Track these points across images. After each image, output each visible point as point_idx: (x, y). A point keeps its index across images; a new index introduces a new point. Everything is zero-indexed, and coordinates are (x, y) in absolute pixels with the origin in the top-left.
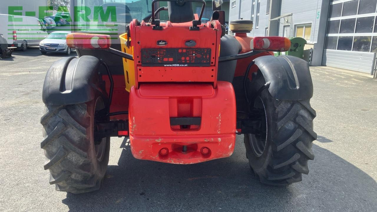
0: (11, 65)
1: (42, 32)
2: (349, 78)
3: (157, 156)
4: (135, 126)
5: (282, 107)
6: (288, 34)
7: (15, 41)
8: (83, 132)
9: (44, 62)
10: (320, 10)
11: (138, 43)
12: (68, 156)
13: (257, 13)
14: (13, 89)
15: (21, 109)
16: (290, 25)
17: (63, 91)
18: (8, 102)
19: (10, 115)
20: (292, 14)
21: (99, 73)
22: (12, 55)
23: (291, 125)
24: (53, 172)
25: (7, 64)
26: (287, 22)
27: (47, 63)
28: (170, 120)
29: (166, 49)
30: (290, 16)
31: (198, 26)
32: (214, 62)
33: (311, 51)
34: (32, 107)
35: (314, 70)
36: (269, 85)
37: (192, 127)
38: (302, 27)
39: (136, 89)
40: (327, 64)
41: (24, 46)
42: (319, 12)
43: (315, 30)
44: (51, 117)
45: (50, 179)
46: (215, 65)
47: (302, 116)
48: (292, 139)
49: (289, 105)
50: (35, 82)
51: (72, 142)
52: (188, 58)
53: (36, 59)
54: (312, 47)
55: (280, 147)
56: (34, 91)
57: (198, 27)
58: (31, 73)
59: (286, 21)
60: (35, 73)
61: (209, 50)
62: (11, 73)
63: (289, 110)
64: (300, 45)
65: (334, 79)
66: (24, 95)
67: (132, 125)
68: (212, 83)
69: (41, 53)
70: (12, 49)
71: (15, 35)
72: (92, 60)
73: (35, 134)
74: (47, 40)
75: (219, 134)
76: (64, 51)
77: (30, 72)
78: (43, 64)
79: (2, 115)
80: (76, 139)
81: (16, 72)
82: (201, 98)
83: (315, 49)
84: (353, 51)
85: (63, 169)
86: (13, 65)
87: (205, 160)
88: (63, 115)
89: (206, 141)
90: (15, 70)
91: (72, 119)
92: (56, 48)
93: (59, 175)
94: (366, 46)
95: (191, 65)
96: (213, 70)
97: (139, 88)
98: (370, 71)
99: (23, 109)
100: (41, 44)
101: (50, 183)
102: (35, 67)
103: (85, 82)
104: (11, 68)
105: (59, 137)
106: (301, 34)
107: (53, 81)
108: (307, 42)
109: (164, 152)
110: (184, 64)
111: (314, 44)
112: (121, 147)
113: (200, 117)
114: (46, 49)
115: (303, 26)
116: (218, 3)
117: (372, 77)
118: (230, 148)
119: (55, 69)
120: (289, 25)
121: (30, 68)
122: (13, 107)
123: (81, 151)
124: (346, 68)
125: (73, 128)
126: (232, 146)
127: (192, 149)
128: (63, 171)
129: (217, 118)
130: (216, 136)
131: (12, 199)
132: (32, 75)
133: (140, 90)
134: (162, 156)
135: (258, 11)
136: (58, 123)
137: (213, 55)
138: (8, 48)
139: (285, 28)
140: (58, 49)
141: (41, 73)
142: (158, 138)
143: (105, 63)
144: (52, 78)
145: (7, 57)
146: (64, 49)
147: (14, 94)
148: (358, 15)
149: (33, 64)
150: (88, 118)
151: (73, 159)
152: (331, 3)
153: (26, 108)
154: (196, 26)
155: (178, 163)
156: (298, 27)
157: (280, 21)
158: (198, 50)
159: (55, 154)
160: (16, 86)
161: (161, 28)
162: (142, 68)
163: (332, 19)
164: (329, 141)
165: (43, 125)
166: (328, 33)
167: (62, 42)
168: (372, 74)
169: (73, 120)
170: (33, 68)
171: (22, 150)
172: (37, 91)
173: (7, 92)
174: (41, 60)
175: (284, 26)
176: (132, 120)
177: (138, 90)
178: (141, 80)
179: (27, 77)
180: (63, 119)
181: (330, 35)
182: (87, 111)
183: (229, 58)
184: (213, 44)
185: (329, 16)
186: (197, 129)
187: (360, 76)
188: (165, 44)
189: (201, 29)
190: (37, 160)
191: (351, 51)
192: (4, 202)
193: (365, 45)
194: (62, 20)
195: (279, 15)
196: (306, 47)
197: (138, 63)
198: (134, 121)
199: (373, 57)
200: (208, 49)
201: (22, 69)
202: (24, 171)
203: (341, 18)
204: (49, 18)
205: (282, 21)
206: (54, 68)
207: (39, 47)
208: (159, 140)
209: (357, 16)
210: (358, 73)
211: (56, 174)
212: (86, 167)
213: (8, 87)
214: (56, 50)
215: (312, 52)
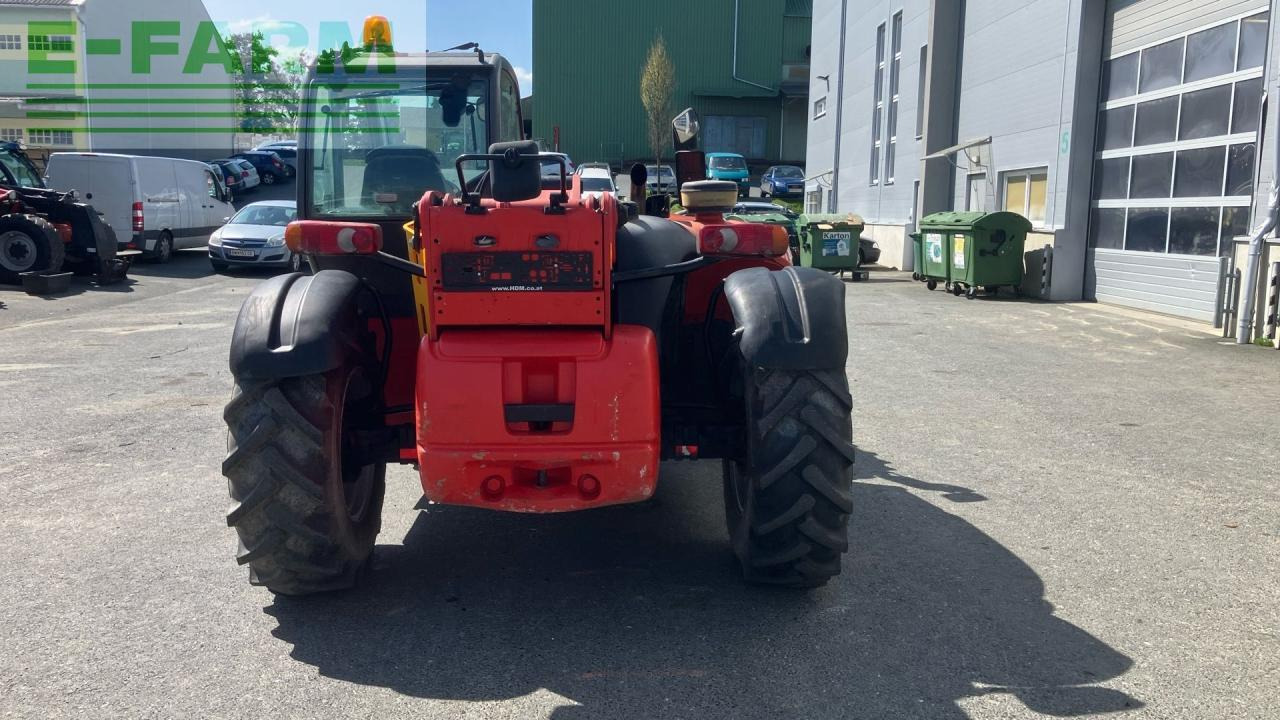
0: (126, 305)
1: (217, 203)
2: (1144, 337)
3: (477, 494)
4: (427, 422)
5: (772, 387)
6: (982, 201)
7: (137, 233)
8: (315, 438)
9: (221, 296)
10: (1068, 128)
11: (436, 241)
12: (282, 495)
13: (890, 137)
14: (138, 371)
15: (159, 419)
16: (984, 174)
17: (274, 348)
18: (125, 402)
19: (133, 435)
20: (991, 138)
21: (360, 311)
22: (129, 276)
23: (790, 428)
24: (247, 534)
25: (115, 303)
26: (978, 163)
27: (229, 297)
28: (505, 410)
29: (496, 253)
30: (987, 146)
31: (561, 204)
32: (601, 281)
33: (1046, 255)
34: (191, 414)
35: (1048, 314)
36: (740, 334)
37: (557, 426)
38: (1022, 179)
39: (431, 342)
40: (1098, 295)
41: (162, 248)
42: (1067, 133)
43: (1058, 190)
44: (247, 405)
45: (239, 551)
46: (603, 288)
47: (817, 407)
48: (791, 459)
49: (789, 381)
50: (196, 350)
51: (290, 460)
52: (543, 273)
53: (196, 286)
54: (1051, 241)
55: (766, 479)
56: (192, 374)
57: (563, 208)
58: (185, 326)
59: (974, 159)
60: (195, 326)
61: (588, 257)
62: (127, 328)
63: (786, 392)
64: (1010, 236)
65: (1097, 340)
66: (166, 384)
67: (421, 422)
68: (600, 329)
69: (213, 269)
70: (129, 256)
71: (140, 214)
72: (341, 281)
73: (200, 477)
74: (234, 229)
75: (614, 443)
76: (282, 261)
77: (180, 324)
78: (219, 299)
79: (112, 435)
80: (300, 454)
81: (142, 324)
82: (572, 360)
83: (1060, 247)
84: (1169, 252)
85: (268, 523)
86: (131, 305)
87: (588, 504)
88: (273, 401)
89: (585, 457)
90: (138, 320)
91: (293, 409)
92: (257, 251)
93: (258, 538)
94: (1205, 237)
95: (549, 287)
96: (598, 299)
97: (438, 338)
98: (1211, 315)
99: (164, 419)
100: (213, 241)
101: (238, 559)
102: (195, 309)
103: (324, 328)
104: (127, 312)
105: (261, 451)
106: (1019, 201)
107: (255, 327)
108: (1034, 226)
109: (494, 485)
110: (535, 285)
111: (1057, 234)
112: (416, 508)
113: (572, 404)
114: (227, 255)
115: (1025, 177)
116: (687, 130)
117: (1220, 333)
118: (644, 477)
119: (258, 301)
120: (983, 171)
121: (181, 313)
122: (140, 414)
123: (310, 482)
124: (1153, 306)
125: (293, 430)
126: (648, 471)
127: (559, 479)
128: (267, 529)
129: (610, 405)
130: (609, 446)
131: (150, 604)
132: (187, 331)
133: (440, 344)
134: (488, 494)
135: (892, 130)
136: (261, 419)
137: (598, 266)
138: (119, 254)
139: (973, 182)
140: (263, 254)
141: (211, 326)
142: (478, 451)
143: (373, 288)
144: (252, 319)
145: (113, 280)
146: (281, 256)
147: (139, 382)
148: (1182, 142)
149: (188, 302)
150: (329, 411)
151: (293, 501)
152: (1103, 104)
153: (174, 418)
154: (557, 205)
155: (524, 510)
156: (1011, 180)
157: (955, 162)
158: (566, 256)
159: (253, 488)
160: (144, 363)
161: (483, 209)
162: (444, 295)
163: (1107, 155)
164: (980, 498)
165: (229, 424)
166: (1099, 199)
167: (275, 234)
168: (1218, 325)
169: (294, 412)
170: (188, 313)
171: (168, 510)
172: (202, 374)
173: (121, 377)
174: (212, 290)
175: (971, 177)
176: (421, 409)
177: (437, 344)
178: (443, 321)
179: (172, 338)
180: (273, 410)
181: (1103, 204)
182: (327, 392)
183: (646, 272)
184: (597, 243)
185: (1100, 144)
186: (567, 432)
187: (1184, 331)
188: (492, 243)
189: (569, 211)
190: (204, 531)
191: (1164, 251)
192: (132, 608)
193: (1202, 235)
194: (278, 165)
195: (954, 141)
196: (1032, 244)
197: (436, 285)
198: (425, 412)
199: (1219, 269)
200: (585, 252)
201: (159, 315)
202: (174, 552)
203: (1131, 151)
204: (241, 161)
205: (962, 160)
206: (256, 298)
207: (206, 249)
208: (479, 456)
209: (1175, 146)
210: (1182, 324)
211: (252, 538)
212: (320, 520)
213: (123, 366)
214: (256, 257)
215: (1051, 257)
